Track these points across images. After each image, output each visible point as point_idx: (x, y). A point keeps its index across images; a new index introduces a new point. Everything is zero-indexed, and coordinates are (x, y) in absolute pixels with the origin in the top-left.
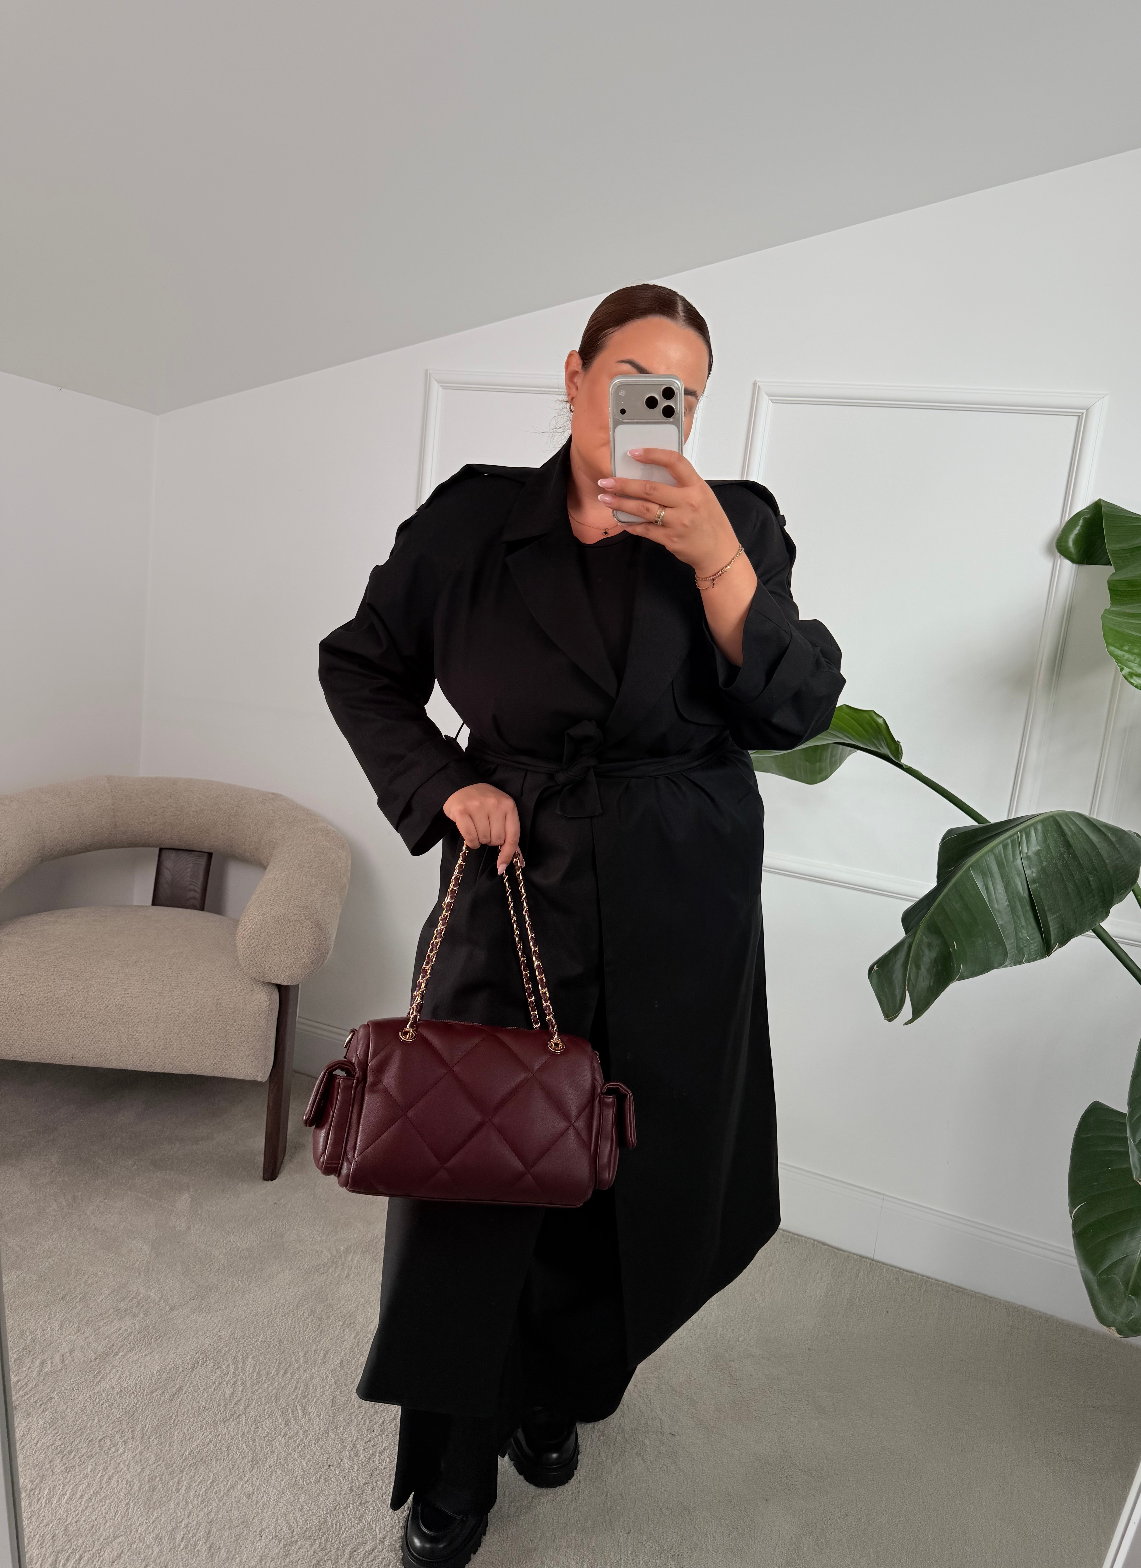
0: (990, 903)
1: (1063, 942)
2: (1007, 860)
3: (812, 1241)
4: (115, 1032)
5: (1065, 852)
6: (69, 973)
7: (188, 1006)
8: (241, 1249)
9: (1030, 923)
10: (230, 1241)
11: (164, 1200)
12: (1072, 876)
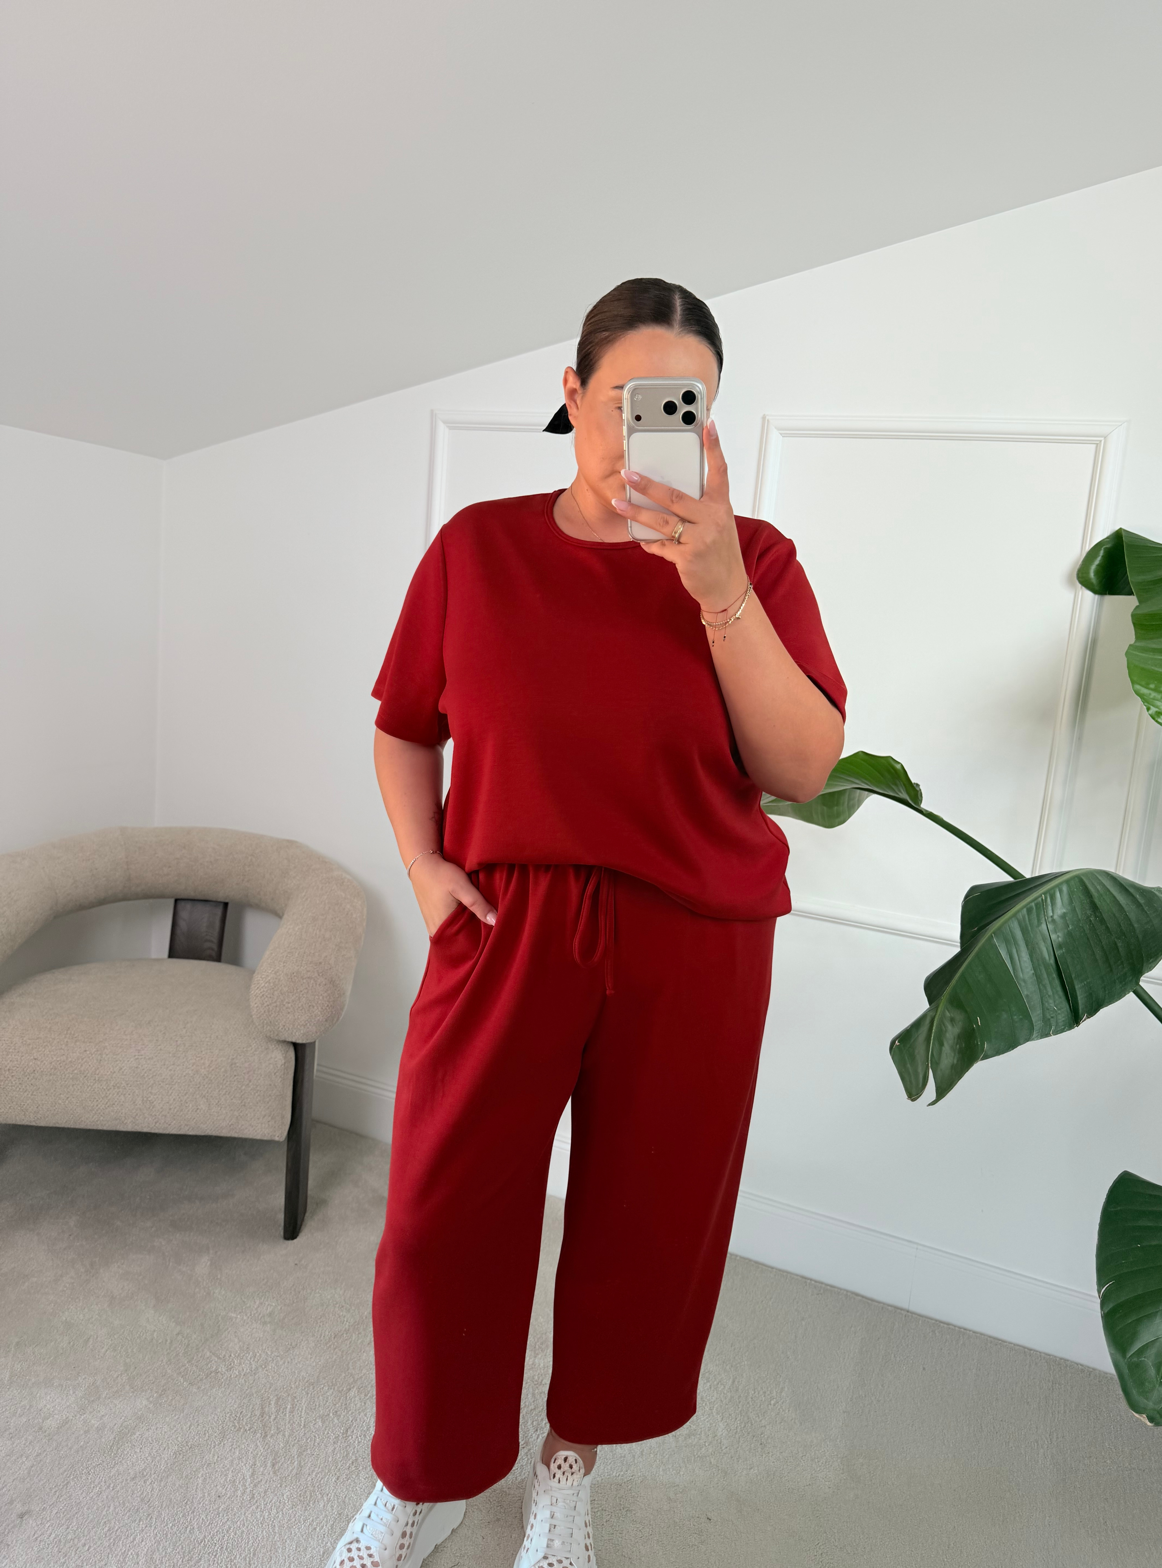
0: (1014, 973)
1: (1093, 1012)
2: (1033, 925)
3: (845, 1292)
5: (1093, 915)
6: (82, 1036)
8: (261, 1315)
9: (1057, 992)
10: (250, 1307)
11: (184, 1264)
12: (1100, 941)
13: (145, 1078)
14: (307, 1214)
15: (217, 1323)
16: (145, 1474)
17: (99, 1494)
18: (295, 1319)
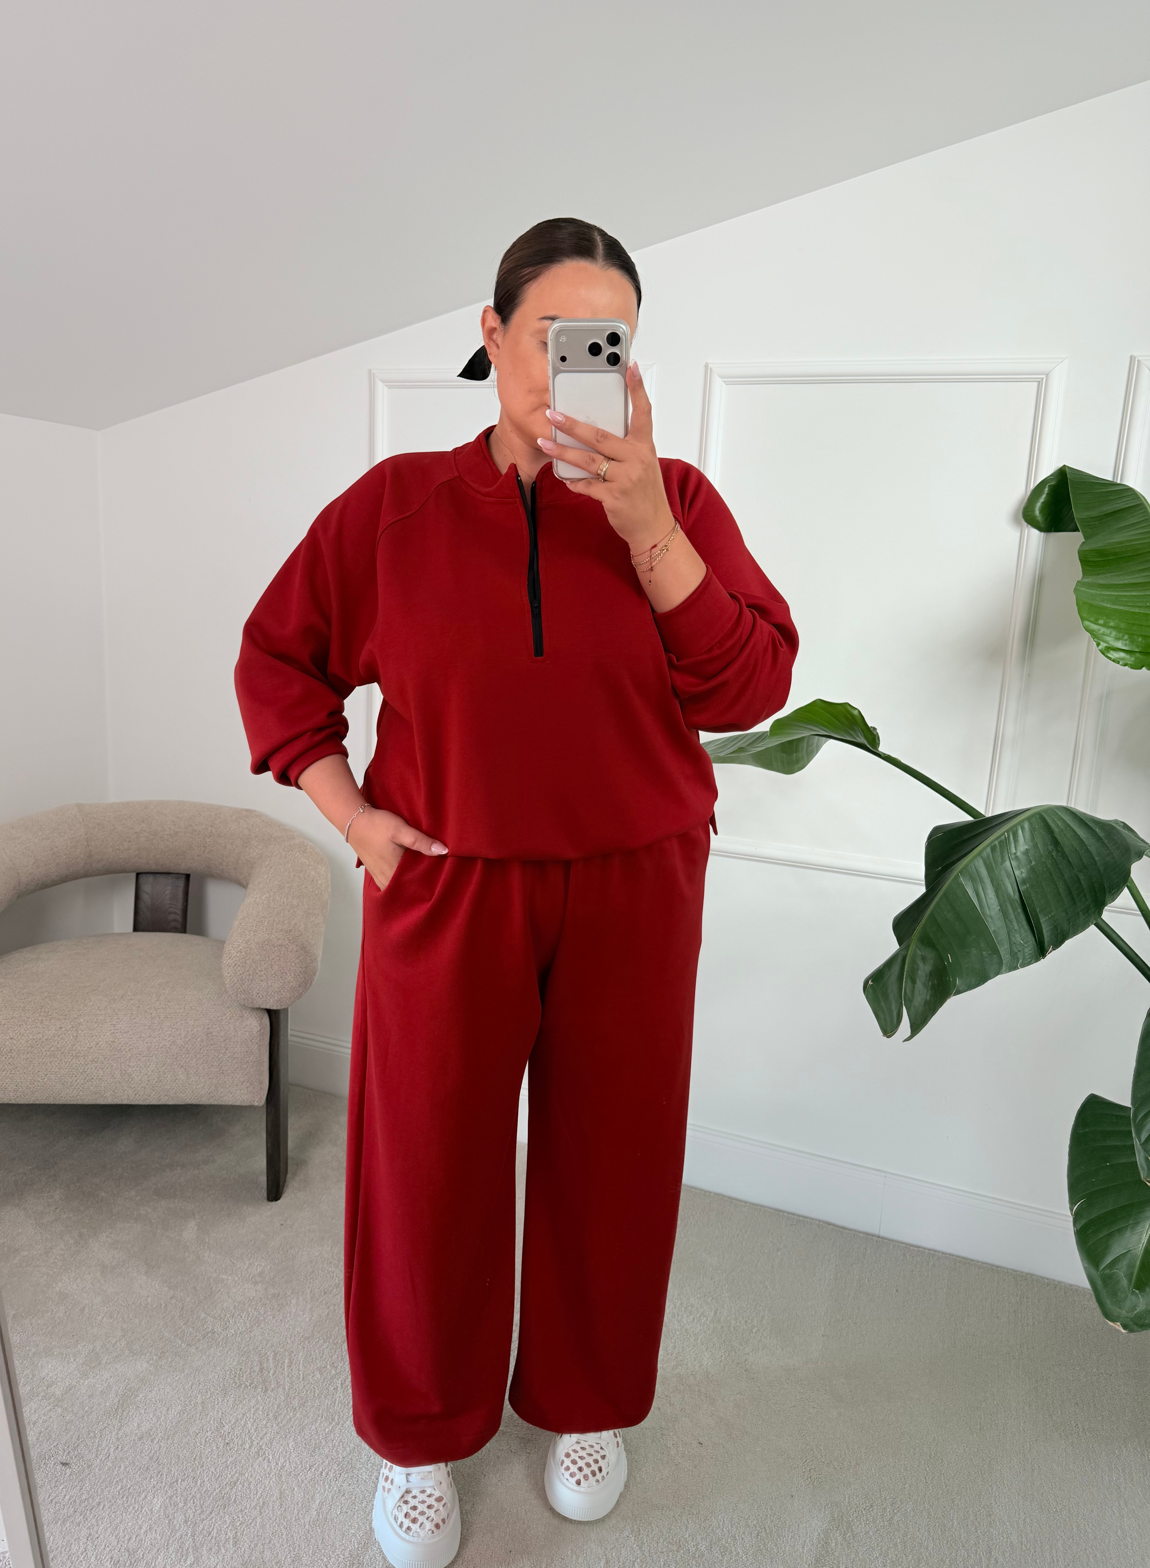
0: (981, 910)
1: (1057, 944)
2: (996, 862)
3: (817, 1222)
4: (107, 1068)
5: (1053, 849)
6: (56, 1013)
7: (179, 1038)
8: (252, 1275)
9: (1023, 926)
10: (240, 1267)
12: (1063, 875)
13: (122, 1052)
14: (288, 1176)
15: (210, 1286)
18: (286, 1277)
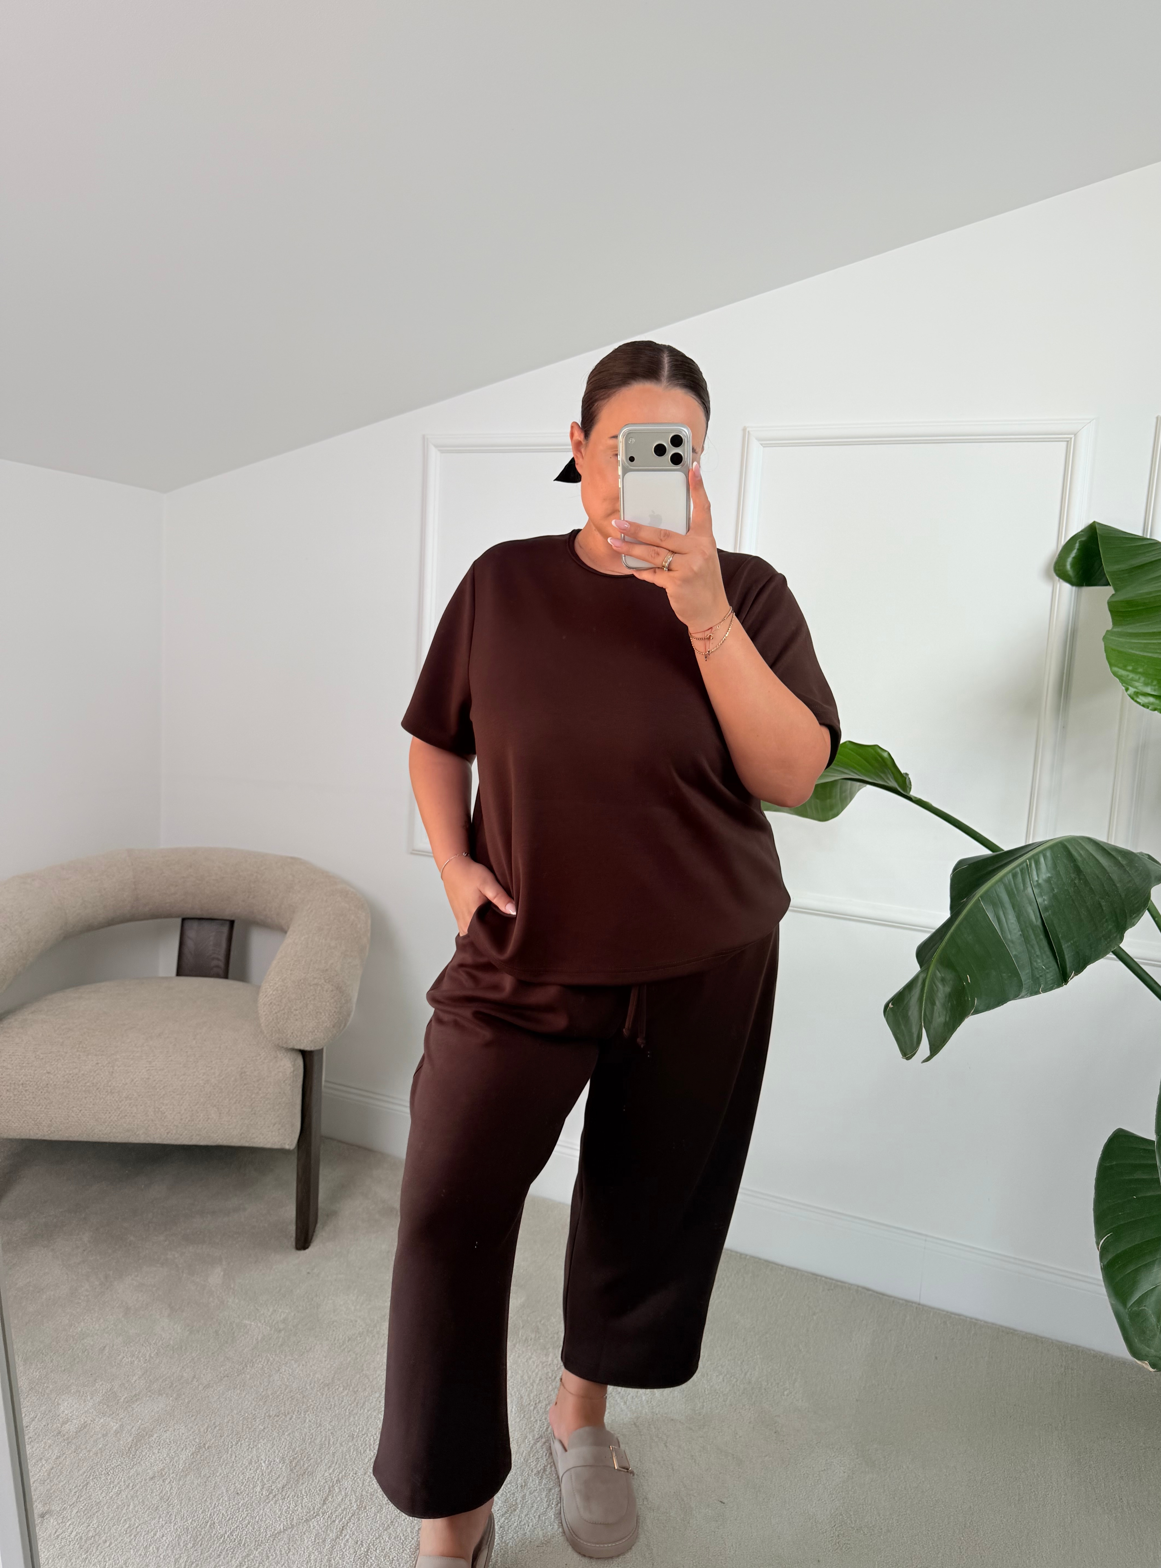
0: (1002, 934)
1: (1079, 969)
2: (1017, 889)
3: (856, 1287)
5: (1075, 878)
6: (94, 1049)
8: (275, 1322)
9: (1044, 951)
11: (197, 1275)
12: (1085, 902)
13: (156, 1089)
14: (318, 1225)
15: (232, 1330)
16: (164, 1473)
17: (118, 1494)
18: (309, 1324)
